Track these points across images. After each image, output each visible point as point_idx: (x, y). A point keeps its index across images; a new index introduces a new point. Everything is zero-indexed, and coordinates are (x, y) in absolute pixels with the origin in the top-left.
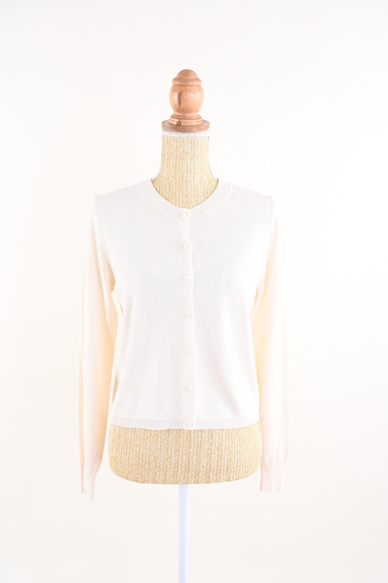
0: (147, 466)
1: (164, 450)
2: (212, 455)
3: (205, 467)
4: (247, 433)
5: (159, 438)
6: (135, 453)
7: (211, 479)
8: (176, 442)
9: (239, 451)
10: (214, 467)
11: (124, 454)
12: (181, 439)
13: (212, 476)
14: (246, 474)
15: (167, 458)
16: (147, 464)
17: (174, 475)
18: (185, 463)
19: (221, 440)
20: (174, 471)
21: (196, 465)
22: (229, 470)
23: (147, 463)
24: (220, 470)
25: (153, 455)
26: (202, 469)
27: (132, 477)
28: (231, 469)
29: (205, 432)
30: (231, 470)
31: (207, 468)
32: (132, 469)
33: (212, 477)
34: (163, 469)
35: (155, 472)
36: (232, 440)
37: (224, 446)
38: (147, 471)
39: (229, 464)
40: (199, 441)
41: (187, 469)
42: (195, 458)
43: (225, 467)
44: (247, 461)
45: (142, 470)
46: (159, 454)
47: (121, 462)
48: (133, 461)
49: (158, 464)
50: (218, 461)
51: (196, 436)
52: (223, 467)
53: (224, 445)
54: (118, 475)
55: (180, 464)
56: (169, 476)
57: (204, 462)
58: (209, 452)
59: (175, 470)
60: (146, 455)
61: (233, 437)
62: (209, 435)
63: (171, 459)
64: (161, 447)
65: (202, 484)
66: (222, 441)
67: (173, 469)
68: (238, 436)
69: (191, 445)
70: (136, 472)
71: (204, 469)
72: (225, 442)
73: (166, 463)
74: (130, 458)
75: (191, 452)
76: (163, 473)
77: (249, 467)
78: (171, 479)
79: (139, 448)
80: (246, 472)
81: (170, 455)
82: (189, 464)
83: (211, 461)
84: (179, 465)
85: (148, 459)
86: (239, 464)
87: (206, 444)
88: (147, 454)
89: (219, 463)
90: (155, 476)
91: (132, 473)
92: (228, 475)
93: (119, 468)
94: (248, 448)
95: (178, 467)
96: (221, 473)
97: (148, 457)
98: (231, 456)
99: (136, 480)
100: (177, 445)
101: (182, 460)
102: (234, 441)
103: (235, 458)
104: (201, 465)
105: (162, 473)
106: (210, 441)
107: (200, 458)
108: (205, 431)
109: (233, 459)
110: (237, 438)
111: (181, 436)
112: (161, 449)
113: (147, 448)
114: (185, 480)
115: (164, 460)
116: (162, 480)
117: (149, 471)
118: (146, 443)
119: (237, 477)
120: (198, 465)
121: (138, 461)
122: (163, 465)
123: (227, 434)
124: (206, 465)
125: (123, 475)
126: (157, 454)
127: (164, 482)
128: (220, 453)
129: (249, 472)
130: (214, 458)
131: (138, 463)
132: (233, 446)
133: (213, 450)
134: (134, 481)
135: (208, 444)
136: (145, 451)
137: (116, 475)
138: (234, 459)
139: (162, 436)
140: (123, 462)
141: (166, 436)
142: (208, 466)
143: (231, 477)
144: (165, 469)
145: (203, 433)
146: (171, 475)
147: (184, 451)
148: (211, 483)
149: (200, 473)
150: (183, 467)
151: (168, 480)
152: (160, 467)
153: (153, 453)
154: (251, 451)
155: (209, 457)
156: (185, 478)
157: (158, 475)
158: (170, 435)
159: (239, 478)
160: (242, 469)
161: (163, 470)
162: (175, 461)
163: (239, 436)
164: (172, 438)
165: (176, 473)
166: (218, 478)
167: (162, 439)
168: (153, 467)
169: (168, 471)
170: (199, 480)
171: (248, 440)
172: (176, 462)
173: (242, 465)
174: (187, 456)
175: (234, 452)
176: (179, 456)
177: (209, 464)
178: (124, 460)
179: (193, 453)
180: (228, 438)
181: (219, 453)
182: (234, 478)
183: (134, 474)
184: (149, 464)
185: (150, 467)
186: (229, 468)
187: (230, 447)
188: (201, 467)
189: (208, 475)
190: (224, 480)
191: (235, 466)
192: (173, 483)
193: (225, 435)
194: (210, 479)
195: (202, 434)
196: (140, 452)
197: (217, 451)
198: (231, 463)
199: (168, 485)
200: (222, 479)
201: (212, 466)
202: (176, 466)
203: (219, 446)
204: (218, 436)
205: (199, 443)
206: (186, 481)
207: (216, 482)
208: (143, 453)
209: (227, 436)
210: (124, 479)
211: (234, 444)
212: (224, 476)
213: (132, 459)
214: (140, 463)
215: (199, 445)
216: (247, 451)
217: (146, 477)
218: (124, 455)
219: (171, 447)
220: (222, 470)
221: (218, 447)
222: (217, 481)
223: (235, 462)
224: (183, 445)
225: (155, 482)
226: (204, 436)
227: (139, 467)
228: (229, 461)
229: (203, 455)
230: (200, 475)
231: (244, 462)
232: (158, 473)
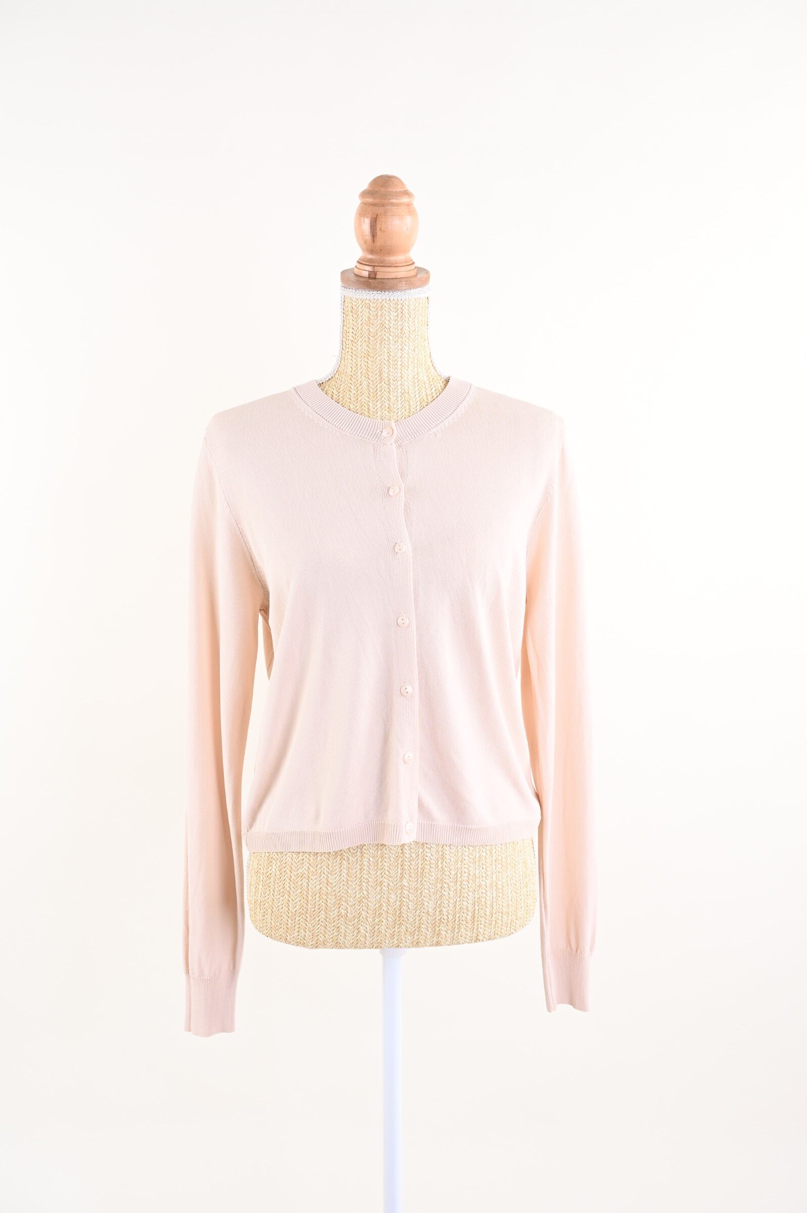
0: (323, 916)
1: (355, 883)
2: (445, 891)
3: (431, 914)
4: (508, 850)
5: (344, 862)
6: (299, 891)
7: (444, 937)
8: (376, 868)
9: (495, 884)
10: (448, 913)
11: (279, 894)
12: (385, 862)
13: (445, 931)
14: (508, 928)
15: (360, 899)
16: (322, 912)
17: (373, 931)
18: (395, 907)
19: (460, 863)
20: (373, 924)
21: (414, 911)
22: (476, 919)
23: (323, 908)
24: (459, 920)
25: (334, 893)
26: (426, 919)
27: (294, 937)
28: (481, 918)
29: (430, 849)
30: (480, 921)
31: (434, 917)
32: (295, 922)
33: (445, 933)
34: (353, 920)
35: (337, 926)
36: (481, 863)
37: (467, 874)
38: (322, 924)
39: (477, 908)
40: (420, 866)
41: (398, 918)
42: (412, 897)
43: (470, 914)
44: (510, 903)
45: (313, 922)
46: (344, 892)
47: (273, 910)
48: (295, 907)
49: (343, 911)
50: (456, 904)
51: (414, 855)
52: (466, 915)
53: (466, 871)
54: (267, 935)
55: (385, 910)
56: (365, 932)
57: (430, 906)
58: (439, 886)
59: (376, 921)
60: (320, 893)
61: (483, 858)
62: (437, 853)
63: (368, 901)
64: (349, 878)
65: (426, 948)
66: (463, 864)
67: (371, 920)
68: (492, 856)
69: (404, 873)
70: (301, 927)
71: (430, 919)
72: (467, 866)
73: (359, 908)
74: (290, 900)
75: (404, 886)
76: (353, 927)
77: (513, 916)
78: (368, 938)
79: (307, 881)
80: (509, 925)
81: (365, 893)
82: (402, 910)
83: (442, 904)
84: (383, 912)
85: (324, 901)
86: (495, 908)
87: (433, 870)
88: (323, 892)
89: (458, 908)
90: (337, 933)
91: (294, 930)
92: (474, 930)
93: (269, 922)
94: (512, 880)
95: (380, 915)
96: (462, 926)
97: (324, 897)
98: (480, 894)
99: (300, 943)
100: (378, 874)
101: (389, 903)
102: (485, 865)
103: (488, 898)
104: (425, 911)
105: (350, 928)
106: (440, 866)
107: (422, 897)
108: (430, 847)
109: (483, 900)
110: (491, 859)
111: (386, 856)
112: (349, 882)
113: (321, 881)
114: (395, 940)
115: (354, 903)
116: (351, 942)
117: (327, 923)
118: (320, 871)
119: (492, 934)
120: (418, 911)
121: (305, 905)
122: (353, 912)
123: (471, 851)
124: (433, 910)
125: (277, 935)
126: (341, 892)
127: (355, 945)
128: (459, 888)
129: (514, 924)
130: (448, 897)
131: (305, 910)
132: (484, 875)
133: (445, 883)
134: (298, 944)
135: (437, 870)
136: (319, 887)
137: (263, 936)
138: (486, 899)
139: (350, 858)
140: (276, 909)
141: (358, 857)
142: (437, 913)
143: (480, 934)
144: (356, 920)
145: (427, 850)
146: (368, 930)
147: (391, 884)
148: (443, 945)
149: (423, 926)
150: (391, 916)
151: (363, 940)
152: (347, 916)
153: (334, 889)
154: (518, 884)
155: (438, 896)
156: (395, 936)
157: (343, 931)
158: (365, 855)
159: (496, 935)
160: (500, 918)
161: (353, 922)
162: (374, 903)
163: (494, 855)
164: (370, 860)
165: (377, 927)
166: (456, 935)
167: (350, 862)
168: (334, 916)
169: (362, 923)
170: (421, 941)
171: (512, 864)
172: (377, 905)
173: (500, 910)
174: (398, 893)
175: (485, 886)
176: (382, 894)
177: (438, 909)
178: (279, 904)
179: (408, 889)
180: (473, 860)
181: (457, 888)
182: (486, 936)
183: (299, 931)
184: (327, 912)
185: (328, 915)
186: (477, 916)
187: (477, 877)
188: (423, 914)
189: (436, 931)
190: (468, 940)
191: (488, 913)
192: (372, 946)
193: (468, 853)
194: (441, 938)
195: (425, 852)
196: (310, 889)
197: (453, 885)
198: (480, 906)
199: (362, 950)
200: (463, 938)
201: (445, 913)
202: (377, 913)
203: (456, 874)
204: (455, 856)
205: (419, 870)
206: (396, 942)
207: (452, 943)
208: (314, 890)
209: (471, 856)
210: (279, 943)
211: (485, 870)
212: (466, 931)
213: (295, 902)
214: (309, 910)
215: (419, 874)
216: (509, 885)
217: (321, 935)
218: (278, 896)
219: (367, 877)
220: (462, 921)
221: (456, 876)
222: (454, 941)
223: (488, 906)
224: (389, 873)
225: (337, 945)
226: (429, 855)
227: (307, 917)
228: (476, 903)
229: (428, 891)
230: (422, 929)
231: (504, 904)
232: (343, 927)
